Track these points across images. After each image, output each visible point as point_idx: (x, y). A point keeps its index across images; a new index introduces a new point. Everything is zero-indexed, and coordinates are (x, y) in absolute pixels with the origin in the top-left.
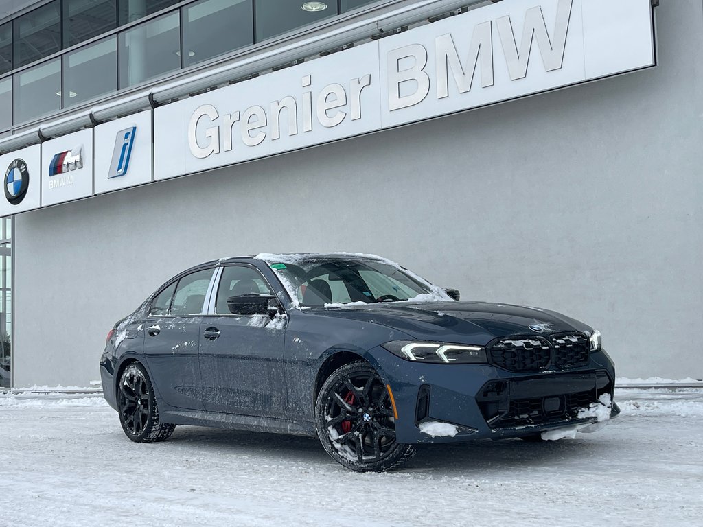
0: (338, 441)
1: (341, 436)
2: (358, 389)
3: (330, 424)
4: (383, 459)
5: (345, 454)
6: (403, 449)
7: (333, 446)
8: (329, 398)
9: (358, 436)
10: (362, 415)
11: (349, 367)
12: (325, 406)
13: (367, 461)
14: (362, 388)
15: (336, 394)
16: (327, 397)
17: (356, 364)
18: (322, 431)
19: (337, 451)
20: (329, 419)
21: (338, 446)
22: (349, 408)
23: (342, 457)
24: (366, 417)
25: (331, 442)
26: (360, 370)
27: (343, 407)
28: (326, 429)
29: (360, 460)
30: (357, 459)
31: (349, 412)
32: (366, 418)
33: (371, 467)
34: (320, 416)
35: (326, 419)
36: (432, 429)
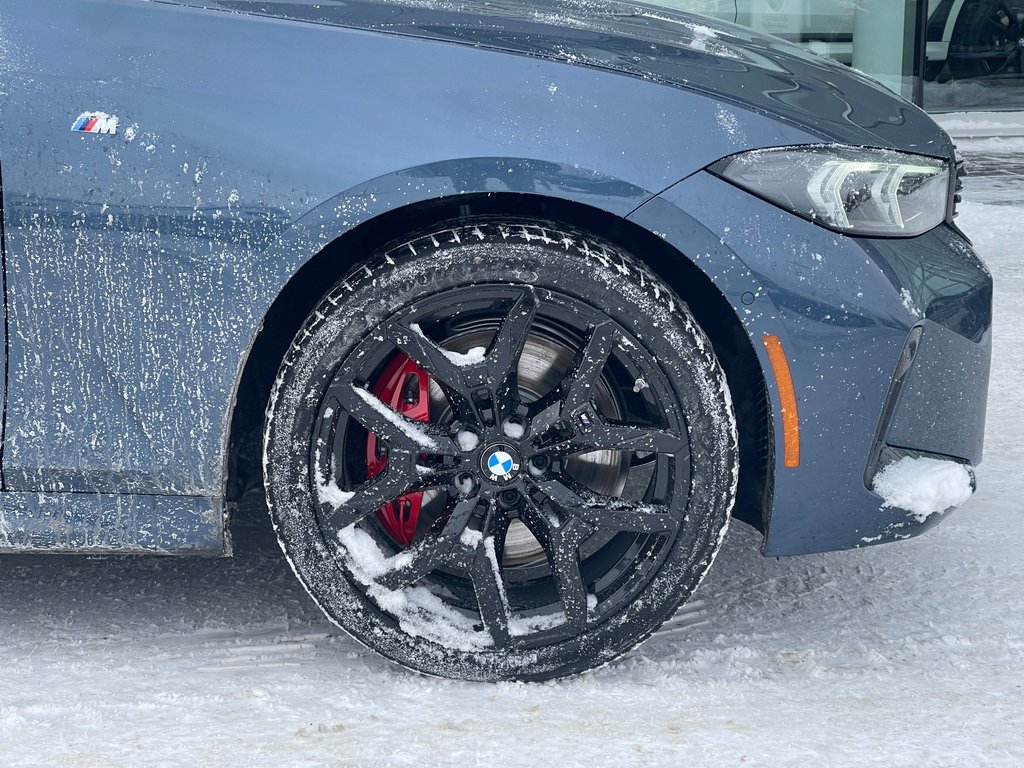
0: (391, 581)
1: (404, 560)
2: (457, 359)
3: (343, 517)
4: (605, 621)
5: (431, 628)
6: (688, 572)
7: (371, 605)
8: (329, 413)
9: (481, 545)
10: (481, 456)
11: (410, 270)
12: (311, 447)
13: (530, 643)
14: (476, 354)
15: (362, 392)
16: (318, 409)
17: (446, 255)
18: (310, 552)
19: (391, 620)
20: (334, 496)
21: (391, 600)
22: (425, 441)
23: (418, 639)
24: (501, 465)
25: (359, 590)
26: (468, 277)
27: (401, 438)
28: (329, 539)
29: (502, 640)
30: (484, 639)
31: (427, 458)
32: (497, 471)
33: (553, 660)
34: (294, 493)
35: (323, 498)
36: (932, 492)
